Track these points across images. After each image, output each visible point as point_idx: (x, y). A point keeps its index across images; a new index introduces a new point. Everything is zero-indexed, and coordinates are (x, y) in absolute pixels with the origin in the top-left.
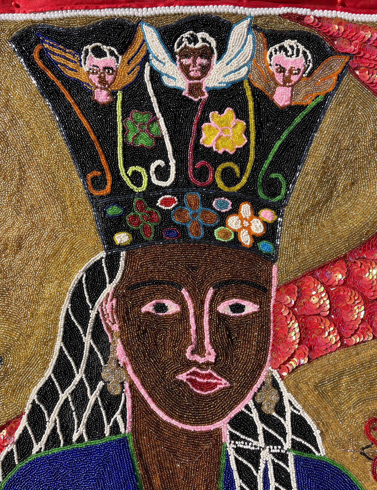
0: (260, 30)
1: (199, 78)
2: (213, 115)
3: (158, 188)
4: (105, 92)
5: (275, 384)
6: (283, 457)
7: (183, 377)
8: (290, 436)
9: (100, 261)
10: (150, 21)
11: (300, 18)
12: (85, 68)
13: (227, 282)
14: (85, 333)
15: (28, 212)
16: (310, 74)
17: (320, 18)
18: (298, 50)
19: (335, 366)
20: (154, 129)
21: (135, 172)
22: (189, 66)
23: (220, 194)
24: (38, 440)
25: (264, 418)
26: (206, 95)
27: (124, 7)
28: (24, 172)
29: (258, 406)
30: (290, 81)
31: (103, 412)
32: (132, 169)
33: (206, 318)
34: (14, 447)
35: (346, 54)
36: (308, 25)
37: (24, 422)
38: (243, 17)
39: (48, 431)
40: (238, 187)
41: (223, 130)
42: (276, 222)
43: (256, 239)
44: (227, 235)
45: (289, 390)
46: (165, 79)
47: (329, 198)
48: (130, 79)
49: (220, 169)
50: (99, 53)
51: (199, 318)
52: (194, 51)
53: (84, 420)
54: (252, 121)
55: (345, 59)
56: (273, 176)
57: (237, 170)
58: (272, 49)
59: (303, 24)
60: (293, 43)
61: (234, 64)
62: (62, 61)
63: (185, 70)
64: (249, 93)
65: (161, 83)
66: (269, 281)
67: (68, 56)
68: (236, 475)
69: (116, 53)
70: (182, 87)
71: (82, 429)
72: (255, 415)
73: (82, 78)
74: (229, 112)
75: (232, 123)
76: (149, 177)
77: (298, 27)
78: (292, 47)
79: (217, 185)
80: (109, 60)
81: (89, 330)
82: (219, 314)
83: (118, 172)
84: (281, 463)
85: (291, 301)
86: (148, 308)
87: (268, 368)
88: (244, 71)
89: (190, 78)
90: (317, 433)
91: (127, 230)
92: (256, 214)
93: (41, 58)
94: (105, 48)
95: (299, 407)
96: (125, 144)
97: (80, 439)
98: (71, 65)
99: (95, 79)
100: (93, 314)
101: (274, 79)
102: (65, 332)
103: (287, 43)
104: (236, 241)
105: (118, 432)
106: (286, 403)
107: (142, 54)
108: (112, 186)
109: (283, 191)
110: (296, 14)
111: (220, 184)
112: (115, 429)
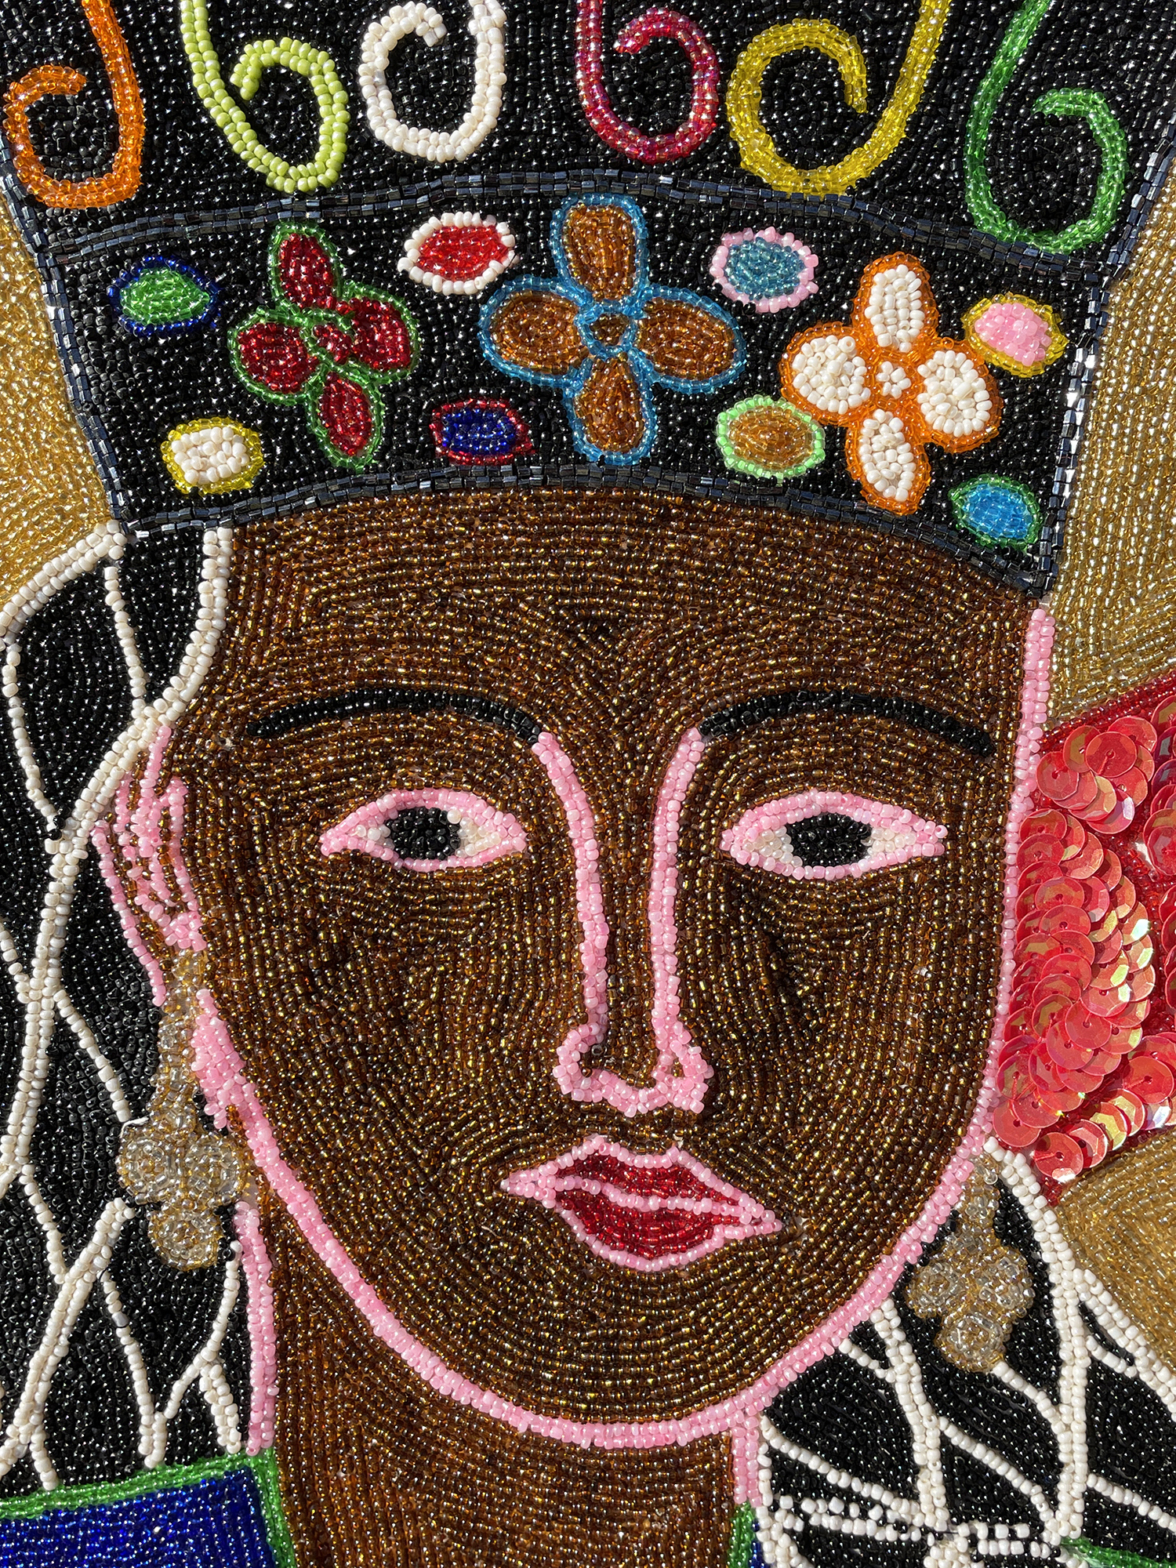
3: (408, 169)
5: (1013, 1227)
7: (537, 1183)
8: (1077, 1479)
9: (92, 579)
13: (779, 704)
14: (25, 954)
21: (273, 77)
23: (750, 202)
29: (923, 1333)
31: (132, 1353)
32: (256, 55)
33: (663, 890)
40: (856, 166)
42: (1057, 374)
43: (946, 464)
44: (786, 441)
45: (1082, 1256)
49: (754, 60)
51: (625, 888)
53: (35, 1386)
56: (1056, 103)
57: (853, 68)
66: (1005, 698)
71: (26, 1431)
72: (904, 1376)
76: (356, 103)
79: (735, 156)
81: (47, 941)
83: (182, 73)
86: (354, 830)
87: (980, 1143)
92: (950, 323)
97: (19, 1480)
100: (63, 860)
104: (837, 479)
105: (210, 1449)
106: (1067, 1321)
108: (149, 152)
109: (1108, 194)
111: (756, 149)
112: (193, 1433)
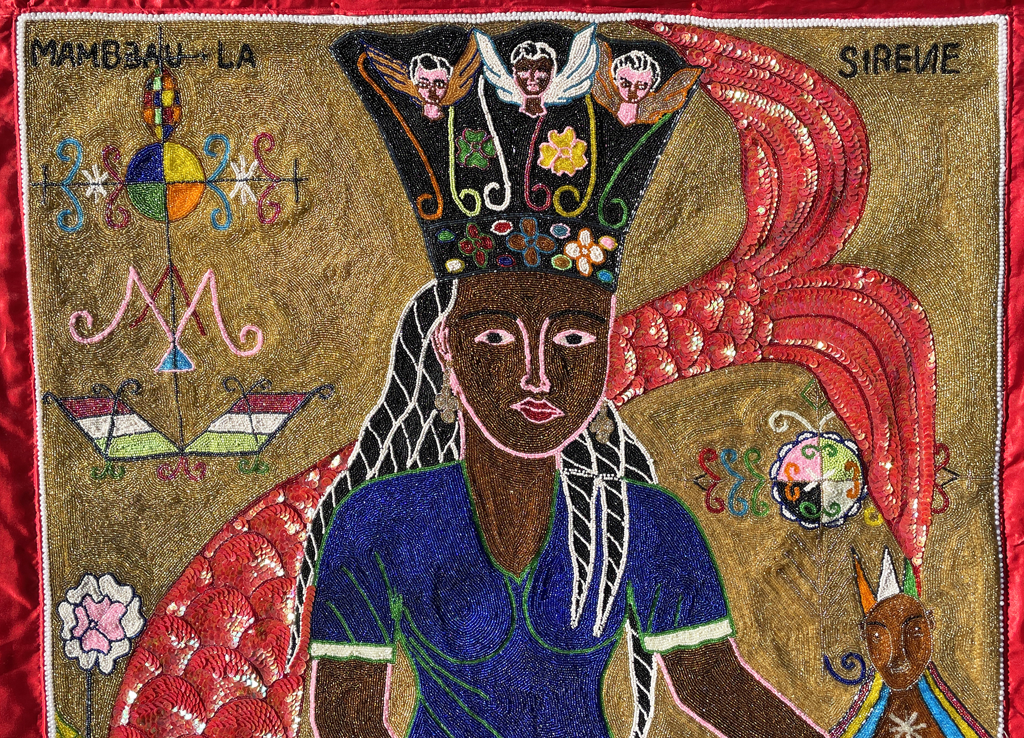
0: (605, 39)
1: (537, 93)
2: (552, 134)
3: (493, 212)
4: (436, 108)
5: (610, 414)
6: (616, 485)
7: (517, 406)
8: (623, 465)
9: (431, 289)
10: (484, 28)
11: (649, 25)
12: (414, 81)
13: (564, 313)
14: (417, 361)
15: (356, 237)
16: (658, 89)
17: (671, 25)
18: (646, 62)
19: (671, 396)
20: (488, 149)
22: (526, 79)
23: (558, 219)
24: (372, 465)
25: (598, 447)
26: (545, 112)
27: (456, 13)
28: (351, 194)
29: (593, 436)
30: (636, 97)
31: (437, 440)
33: (541, 349)
34: (347, 473)
35: (698, 66)
36: (657, 34)
37: (357, 449)
38: (585, 25)
39: (382, 458)
41: (562, 151)
43: (595, 267)
44: (564, 263)
46: (500, 93)
47: (672, 225)
48: (462, 93)
49: (557, 193)
50: (429, 64)
51: (534, 348)
52: (532, 63)
53: (418, 447)
54: (593, 142)
55: (696, 72)
58: (617, 61)
59: (653, 32)
60: (640, 54)
61: (576, 78)
62: (389, 71)
63: (522, 83)
64: (591, 111)
65: (497, 98)
66: (607, 312)
67: (395, 66)
68: (569, 501)
69: (448, 65)
70: (519, 102)
71: (416, 455)
72: (589, 444)
73: (412, 92)
74: (569, 131)
75: (572, 144)
77: (647, 36)
78: (639, 59)
80: (439, 72)
81: (421, 359)
82: (554, 344)
83: (450, 195)
84: (614, 491)
85: (629, 333)
86: (481, 338)
87: (603, 398)
88: (586, 85)
89: (528, 93)
90: (650, 462)
91: (460, 257)
92: (596, 241)
93: (365, 68)
94: (436, 59)
95: (633, 436)
96: (457, 165)
97: (414, 465)
98: (399, 77)
99: (425, 93)
100: (425, 343)
101: (618, 94)
102: (397, 361)
103: (634, 54)
104: (575, 270)
105: (452, 459)
106: (621, 433)
107: (477, 65)
108: (444, 209)
110: (645, 22)
111: (558, 208)
112: (449, 455)
